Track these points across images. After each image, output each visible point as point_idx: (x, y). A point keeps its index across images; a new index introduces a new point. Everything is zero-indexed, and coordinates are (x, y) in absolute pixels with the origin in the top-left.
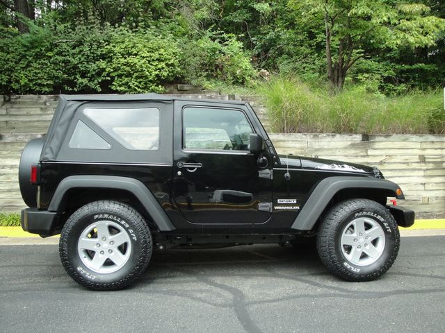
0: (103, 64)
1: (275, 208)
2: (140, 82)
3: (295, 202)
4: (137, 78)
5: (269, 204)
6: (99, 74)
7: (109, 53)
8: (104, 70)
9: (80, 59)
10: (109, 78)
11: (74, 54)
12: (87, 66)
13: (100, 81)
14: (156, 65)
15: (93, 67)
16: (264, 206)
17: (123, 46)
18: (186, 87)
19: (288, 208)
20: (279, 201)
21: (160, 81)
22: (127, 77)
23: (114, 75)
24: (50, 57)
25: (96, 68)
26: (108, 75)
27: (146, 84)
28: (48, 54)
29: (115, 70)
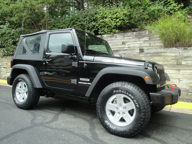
0: (94, 23)
1: (79, 83)
2: (109, 29)
3: (89, 80)
4: (108, 27)
5: (76, 80)
6: (93, 28)
7: (96, 18)
8: (95, 26)
9: (86, 22)
10: (97, 29)
11: (84, 21)
12: (89, 25)
13: (94, 30)
14: (115, 21)
15: (91, 25)
16: (74, 81)
17: (101, 14)
18: (136, 29)
19: (85, 83)
20: (81, 79)
21: (117, 27)
22: (103, 27)
23: (99, 27)
24: (77, 23)
25: (92, 25)
26: (97, 28)
27: (111, 30)
28: (76, 22)
29: (99, 25)
